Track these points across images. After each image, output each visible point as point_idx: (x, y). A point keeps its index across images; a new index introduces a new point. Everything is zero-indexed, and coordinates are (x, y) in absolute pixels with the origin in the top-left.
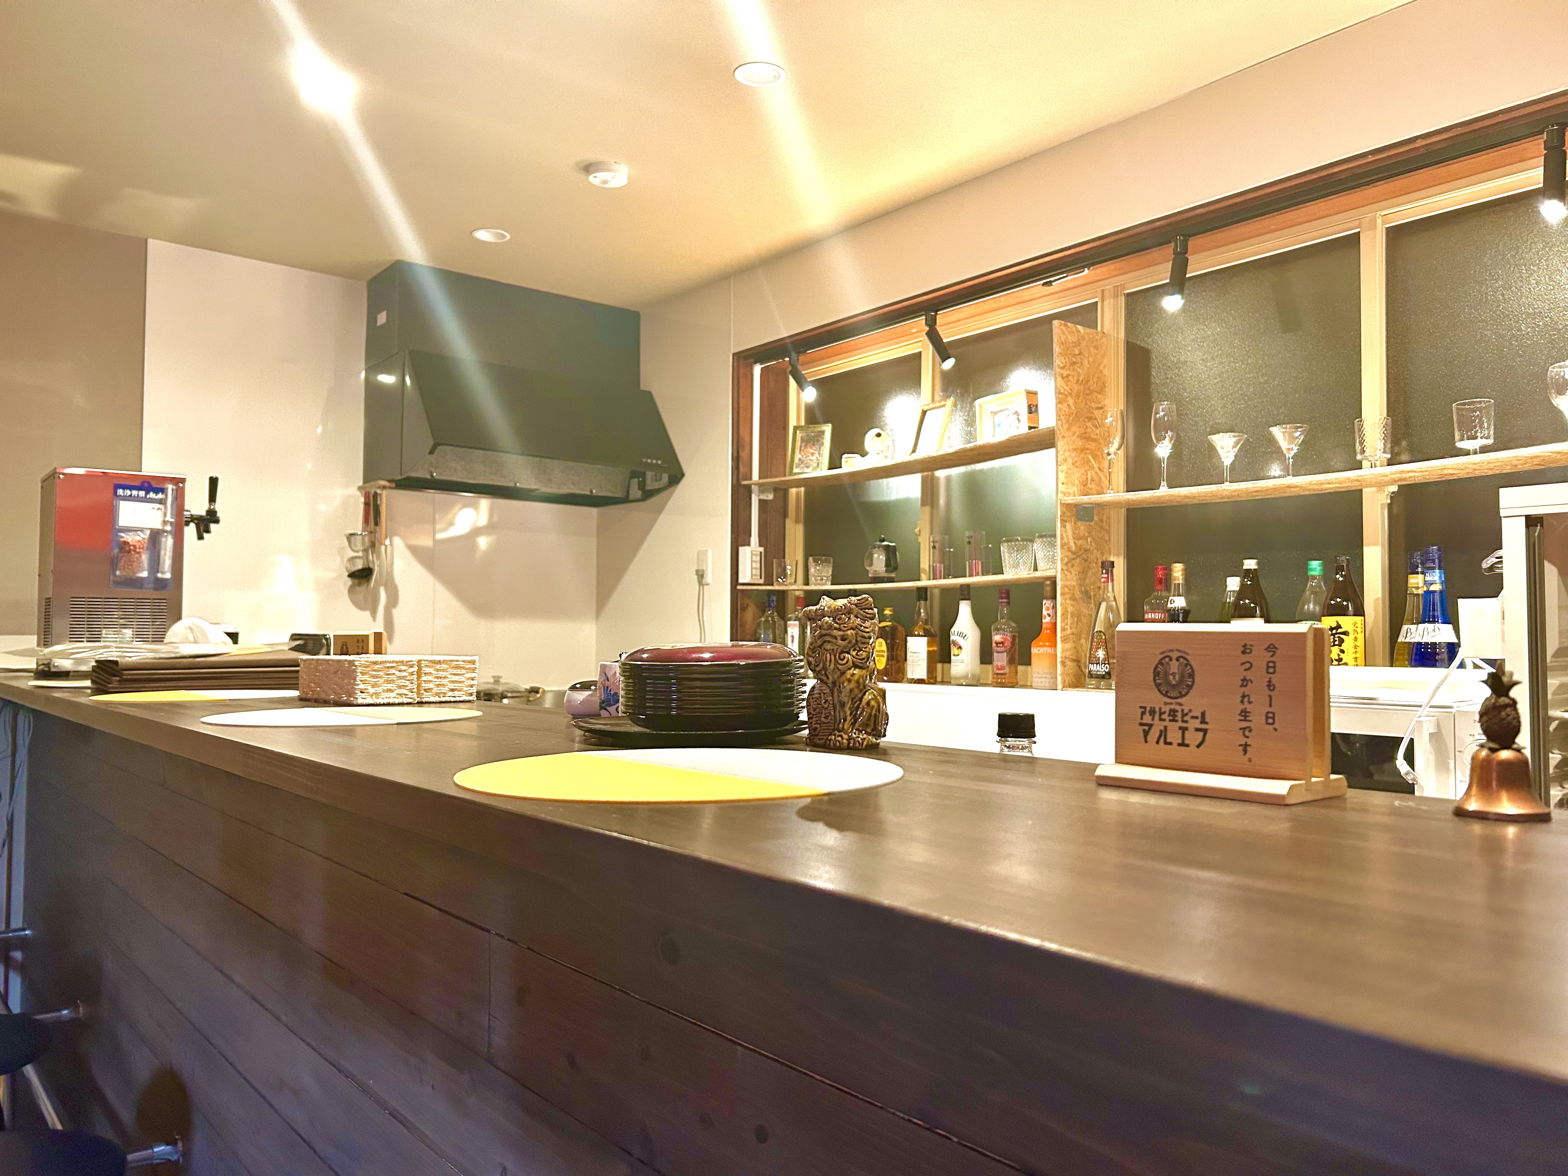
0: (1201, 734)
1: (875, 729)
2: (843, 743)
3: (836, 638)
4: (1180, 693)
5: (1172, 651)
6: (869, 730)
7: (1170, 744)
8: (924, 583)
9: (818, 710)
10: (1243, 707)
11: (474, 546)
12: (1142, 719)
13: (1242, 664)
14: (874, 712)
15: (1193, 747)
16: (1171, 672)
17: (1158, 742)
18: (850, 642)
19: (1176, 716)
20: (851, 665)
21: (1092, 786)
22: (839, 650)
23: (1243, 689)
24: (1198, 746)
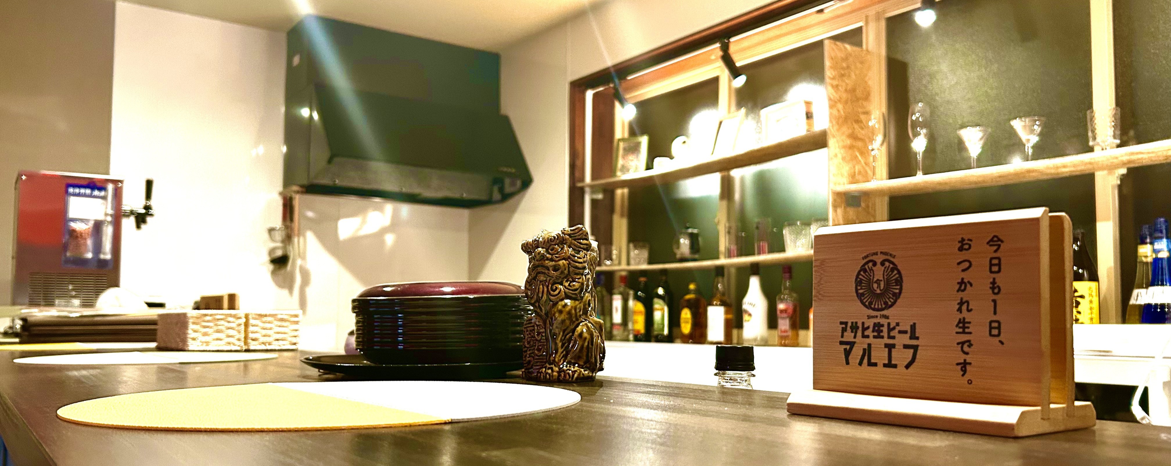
0: (912, 351)
1: (587, 361)
2: (552, 376)
3: (548, 268)
4: (886, 303)
5: (876, 254)
6: (581, 363)
7: (875, 365)
8: (722, 261)
9: (532, 343)
10: (961, 316)
11: (383, 243)
12: (842, 337)
13: (959, 264)
14: (586, 344)
15: (901, 369)
16: (875, 279)
17: (860, 364)
18: (562, 272)
19: (882, 331)
20: (564, 296)
21: (783, 414)
22: (551, 281)
23: (961, 294)
24: (907, 367)
